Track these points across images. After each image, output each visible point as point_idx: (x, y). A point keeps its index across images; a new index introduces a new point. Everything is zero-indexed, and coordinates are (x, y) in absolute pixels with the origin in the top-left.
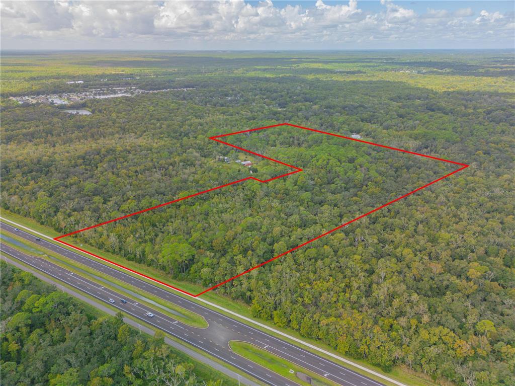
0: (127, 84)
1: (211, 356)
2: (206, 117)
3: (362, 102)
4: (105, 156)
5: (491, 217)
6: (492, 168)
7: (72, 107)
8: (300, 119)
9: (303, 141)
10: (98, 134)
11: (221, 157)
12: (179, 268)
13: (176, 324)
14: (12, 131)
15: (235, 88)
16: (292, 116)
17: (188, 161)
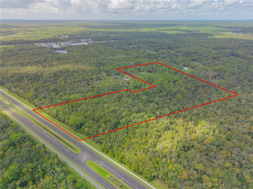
0: (87, 38)
1: (77, 166)
2: (116, 56)
3: (197, 50)
4: (64, 73)
5: (234, 115)
6: (248, 89)
7: (60, 49)
8: (161, 58)
9: (158, 70)
10: (65, 62)
11: (116, 76)
12: (77, 127)
13: (68, 151)
14: (30, 60)
15: (136, 41)
16: (158, 57)
17: (99, 78)
